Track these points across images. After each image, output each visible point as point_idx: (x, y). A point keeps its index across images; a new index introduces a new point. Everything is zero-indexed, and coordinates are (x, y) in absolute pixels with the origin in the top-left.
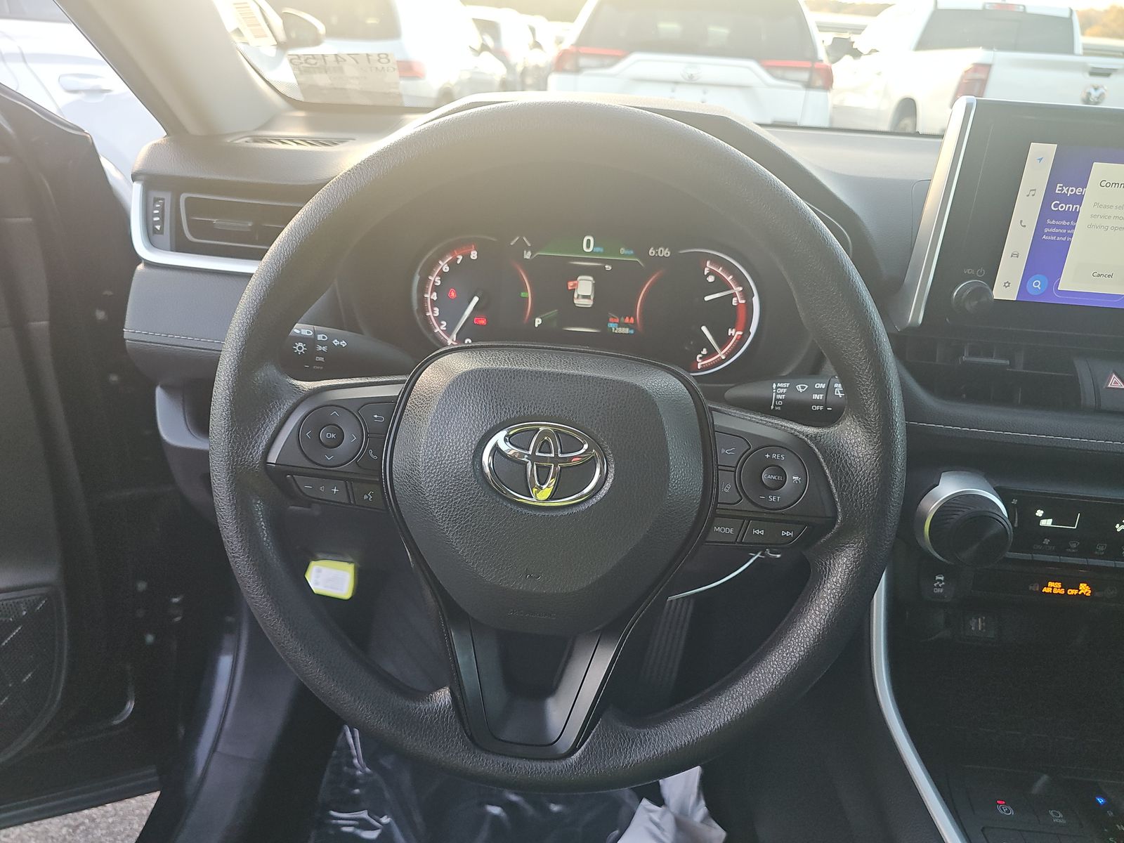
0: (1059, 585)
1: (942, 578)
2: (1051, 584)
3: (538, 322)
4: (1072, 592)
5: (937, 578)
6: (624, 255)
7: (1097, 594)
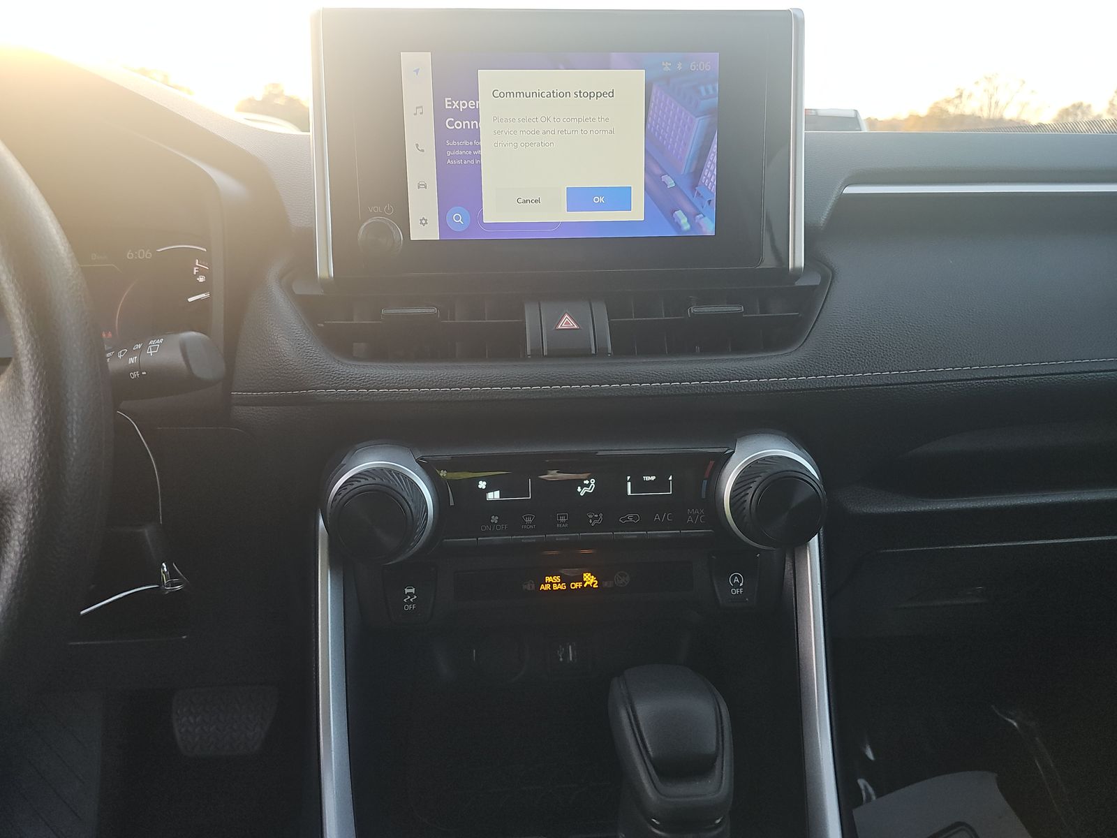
0: (557, 579)
1: (413, 590)
2: (548, 579)
4: (577, 585)
5: (407, 591)
7: (605, 584)
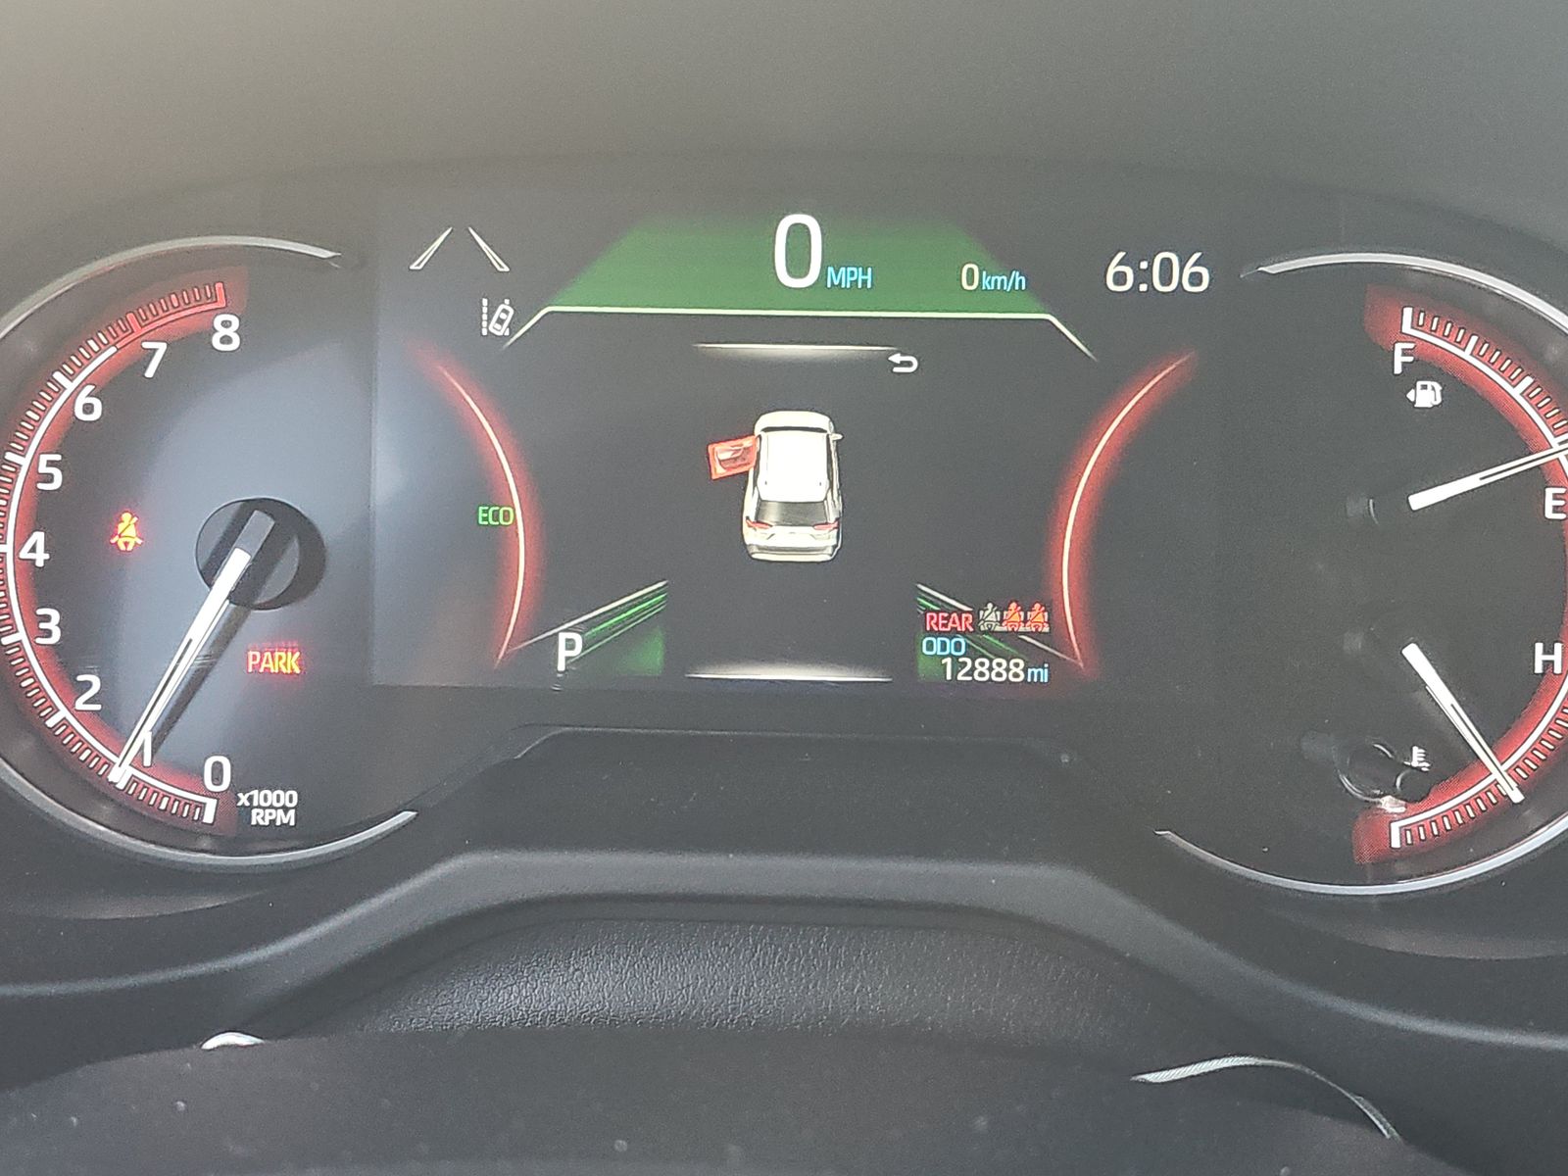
3: (568, 646)
6: (983, 299)
